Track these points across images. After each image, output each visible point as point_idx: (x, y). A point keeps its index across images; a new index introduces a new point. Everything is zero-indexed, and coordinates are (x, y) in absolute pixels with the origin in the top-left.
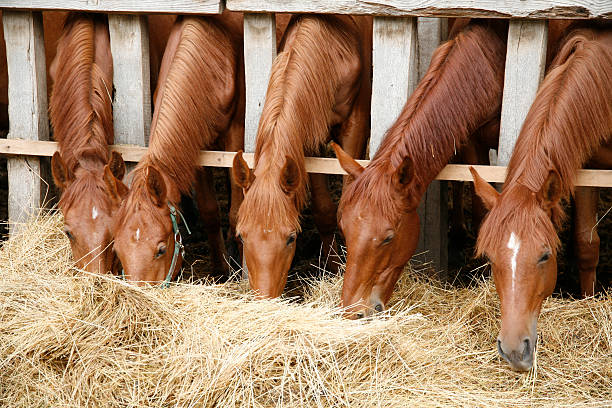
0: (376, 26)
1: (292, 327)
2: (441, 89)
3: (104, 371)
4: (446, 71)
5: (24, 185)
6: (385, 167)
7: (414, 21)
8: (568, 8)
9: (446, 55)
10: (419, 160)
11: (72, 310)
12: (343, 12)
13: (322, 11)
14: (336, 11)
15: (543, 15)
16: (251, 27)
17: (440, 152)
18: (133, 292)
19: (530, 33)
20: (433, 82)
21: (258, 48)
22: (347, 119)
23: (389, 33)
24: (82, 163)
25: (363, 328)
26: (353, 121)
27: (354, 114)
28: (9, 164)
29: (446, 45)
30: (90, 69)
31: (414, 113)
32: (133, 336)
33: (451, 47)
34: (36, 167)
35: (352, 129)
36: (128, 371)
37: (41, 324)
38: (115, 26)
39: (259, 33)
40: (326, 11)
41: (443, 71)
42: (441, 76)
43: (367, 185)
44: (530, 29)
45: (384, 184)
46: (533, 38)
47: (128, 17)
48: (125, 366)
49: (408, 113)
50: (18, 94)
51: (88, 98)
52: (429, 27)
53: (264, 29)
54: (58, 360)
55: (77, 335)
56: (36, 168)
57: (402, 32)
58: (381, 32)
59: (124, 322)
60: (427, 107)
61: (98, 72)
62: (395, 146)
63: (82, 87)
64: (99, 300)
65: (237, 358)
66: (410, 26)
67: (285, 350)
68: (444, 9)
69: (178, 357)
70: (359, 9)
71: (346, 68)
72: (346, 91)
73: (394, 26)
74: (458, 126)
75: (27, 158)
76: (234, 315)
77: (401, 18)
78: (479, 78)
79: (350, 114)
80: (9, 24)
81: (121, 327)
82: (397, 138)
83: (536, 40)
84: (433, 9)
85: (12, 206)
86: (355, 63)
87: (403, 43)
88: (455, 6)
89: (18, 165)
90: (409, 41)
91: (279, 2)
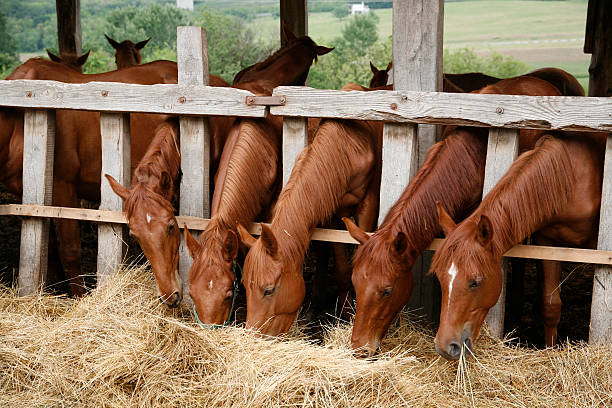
0: (386, 130)
1: (312, 363)
3: (163, 394)
5: (109, 246)
6: (386, 237)
7: (414, 126)
8: (534, 121)
9: (438, 152)
11: (141, 345)
12: (360, 118)
13: (344, 117)
14: (354, 117)
15: (516, 126)
16: (289, 128)
17: (431, 226)
18: (188, 332)
19: (505, 139)
21: (293, 145)
22: (362, 200)
23: (396, 135)
25: (368, 366)
26: (367, 202)
27: (368, 197)
28: (99, 230)
29: (439, 144)
31: (412, 195)
32: (187, 367)
33: (442, 146)
34: (120, 232)
35: (366, 209)
36: (182, 395)
37: (116, 356)
38: (184, 125)
39: (294, 132)
40: (348, 117)
41: (435, 164)
43: (371, 250)
44: (505, 136)
45: (384, 250)
46: (507, 143)
47: (195, 118)
48: (179, 391)
49: (407, 195)
52: (427, 132)
53: (299, 130)
54: (128, 384)
55: (143, 365)
57: (406, 135)
58: (389, 133)
59: (181, 356)
62: (395, 220)
64: (162, 337)
65: (268, 387)
66: (412, 131)
67: (305, 382)
68: (438, 118)
69: (222, 384)
71: (362, 161)
72: (361, 178)
73: (400, 130)
75: (113, 225)
76: (266, 353)
77: (405, 124)
78: (463, 170)
79: (365, 197)
80: (104, 123)
81: (178, 359)
82: (398, 214)
83: (509, 145)
84: (430, 118)
85: (100, 262)
86: (370, 157)
87: (407, 143)
88: (447, 116)
89: (106, 230)
90: (411, 142)
91: (311, 109)
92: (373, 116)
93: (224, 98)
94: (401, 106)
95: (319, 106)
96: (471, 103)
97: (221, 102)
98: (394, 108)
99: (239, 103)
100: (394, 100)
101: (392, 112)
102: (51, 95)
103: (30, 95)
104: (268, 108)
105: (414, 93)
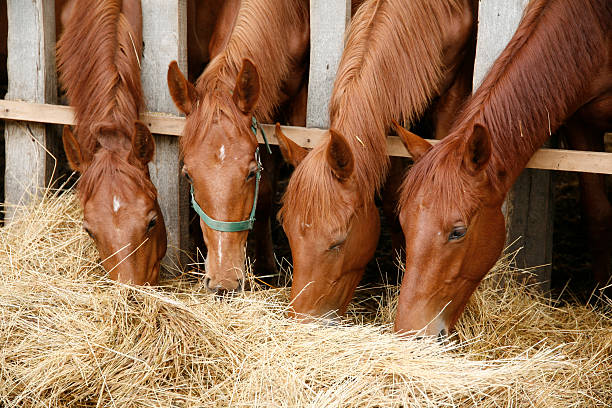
2: (534, 50)
4: (540, 28)
5: (26, 157)
10: (503, 140)
17: (530, 130)
20: (523, 40)
22: (447, 91)
24: (102, 141)
26: (454, 94)
28: (6, 131)
30: (116, 20)
31: (498, 80)
35: (451, 102)
41: (536, 27)
42: (532, 33)
50: (20, 44)
51: (113, 58)
56: (41, 137)
60: (513, 73)
61: (125, 25)
63: (106, 43)
74: (554, 100)
75: (29, 125)
85: (9, 184)
89: (18, 133)
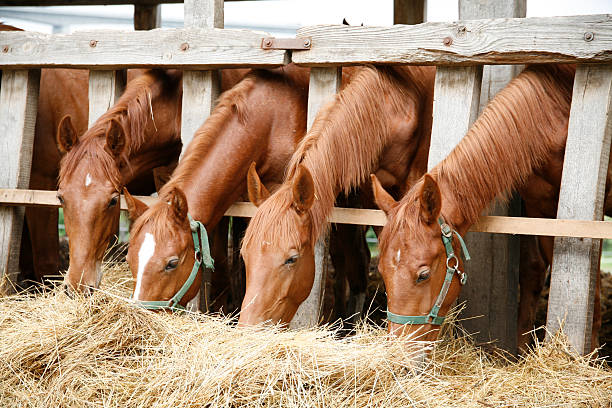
0: (438, 77)
12: (404, 61)
13: (384, 60)
14: (397, 59)
15: (610, 56)
16: (317, 81)
19: (596, 80)
23: (451, 84)
39: (323, 85)
40: (387, 60)
46: (600, 85)
47: (200, 71)
53: (329, 82)
57: (464, 81)
58: (443, 82)
66: (473, 77)
68: (507, 54)
70: (421, 56)
73: (457, 77)
77: (462, 66)
83: (603, 86)
84: (495, 53)
87: (465, 93)
88: (517, 49)
90: (471, 91)
91: (343, 52)
92: (421, 57)
93: (234, 42)
94: (456, 40)
95: (352, 48)
96: (550, 29)
97: (231, 47)
98: (447, 44)
99: (252, 47)
100: (449, 33)
101: (446, 49)
102: (30, 49)
103: (6, 50)
104: (289, 53)
105: (474, 21)
